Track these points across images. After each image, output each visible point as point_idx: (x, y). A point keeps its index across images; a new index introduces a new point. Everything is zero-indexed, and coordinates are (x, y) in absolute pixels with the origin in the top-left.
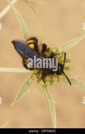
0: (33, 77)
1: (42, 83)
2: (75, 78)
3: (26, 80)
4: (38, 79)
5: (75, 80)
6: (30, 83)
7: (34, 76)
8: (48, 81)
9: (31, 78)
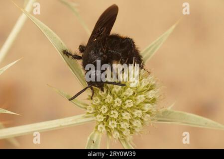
0: (99, 129)
1: (117, 134)
2: (169, 109)
3: (89, 138)
4: (109, 130)
5: (170, 113)
6: (97, 140)
7: (99, 126)
8: (126, 129)
9: (96, 131)
